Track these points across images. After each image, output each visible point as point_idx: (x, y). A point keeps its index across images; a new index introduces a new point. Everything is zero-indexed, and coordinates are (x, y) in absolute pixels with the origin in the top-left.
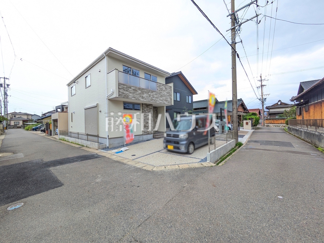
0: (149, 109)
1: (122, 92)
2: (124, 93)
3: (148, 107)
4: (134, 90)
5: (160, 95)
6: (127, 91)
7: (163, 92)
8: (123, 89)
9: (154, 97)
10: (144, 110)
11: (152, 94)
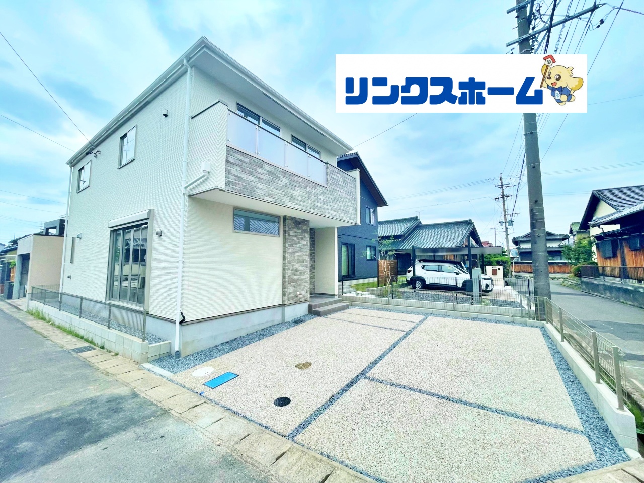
0: (300, 231)
1: (236, 173)
2: (242, 178)
3: (298, 228)
4: (270, 173)
5: (332, 197)
6: (251, 173)
7: (338, 189)
8: (239, 165)
9: (318, 200)
10: (289, 235)
11: (314, 191)
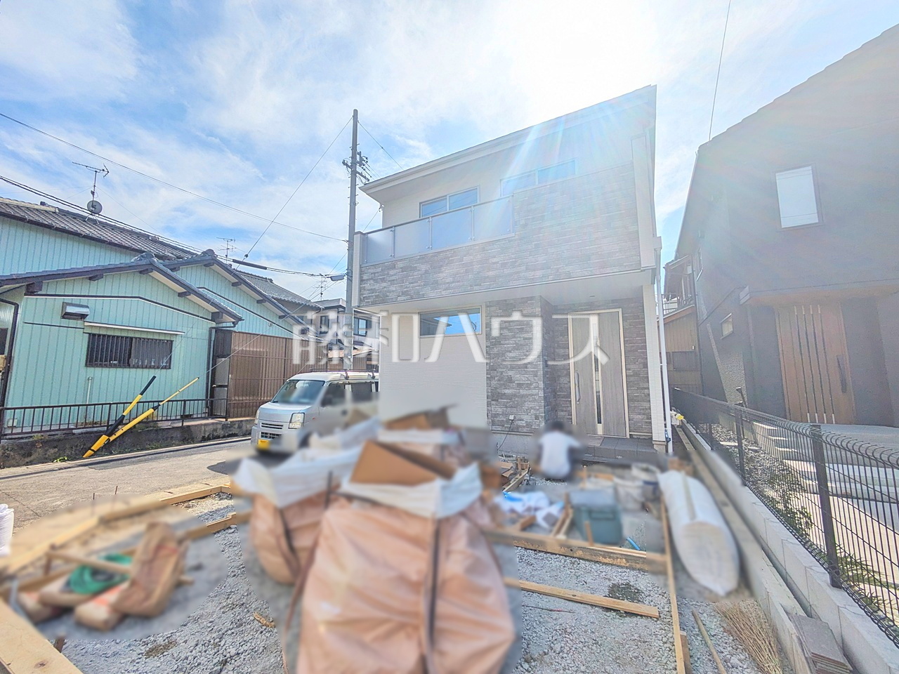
1: (369, 288)
2: (374, 289)
5: (530, 247)
7: (549, 223)
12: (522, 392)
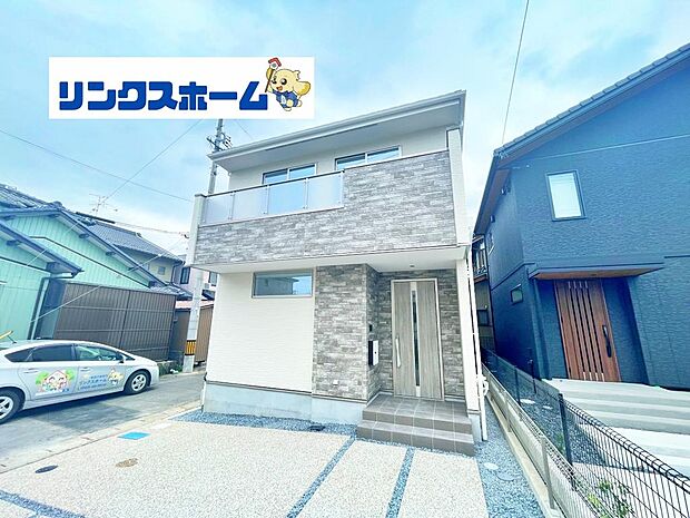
0: (344, 284)
2: (209, 249)
3: (339, 280)
7: (375, 197)
8: (208, 239)
9: (319, 235)
10: (322, 293)
11: (309, 225)
12: (347, 356)
